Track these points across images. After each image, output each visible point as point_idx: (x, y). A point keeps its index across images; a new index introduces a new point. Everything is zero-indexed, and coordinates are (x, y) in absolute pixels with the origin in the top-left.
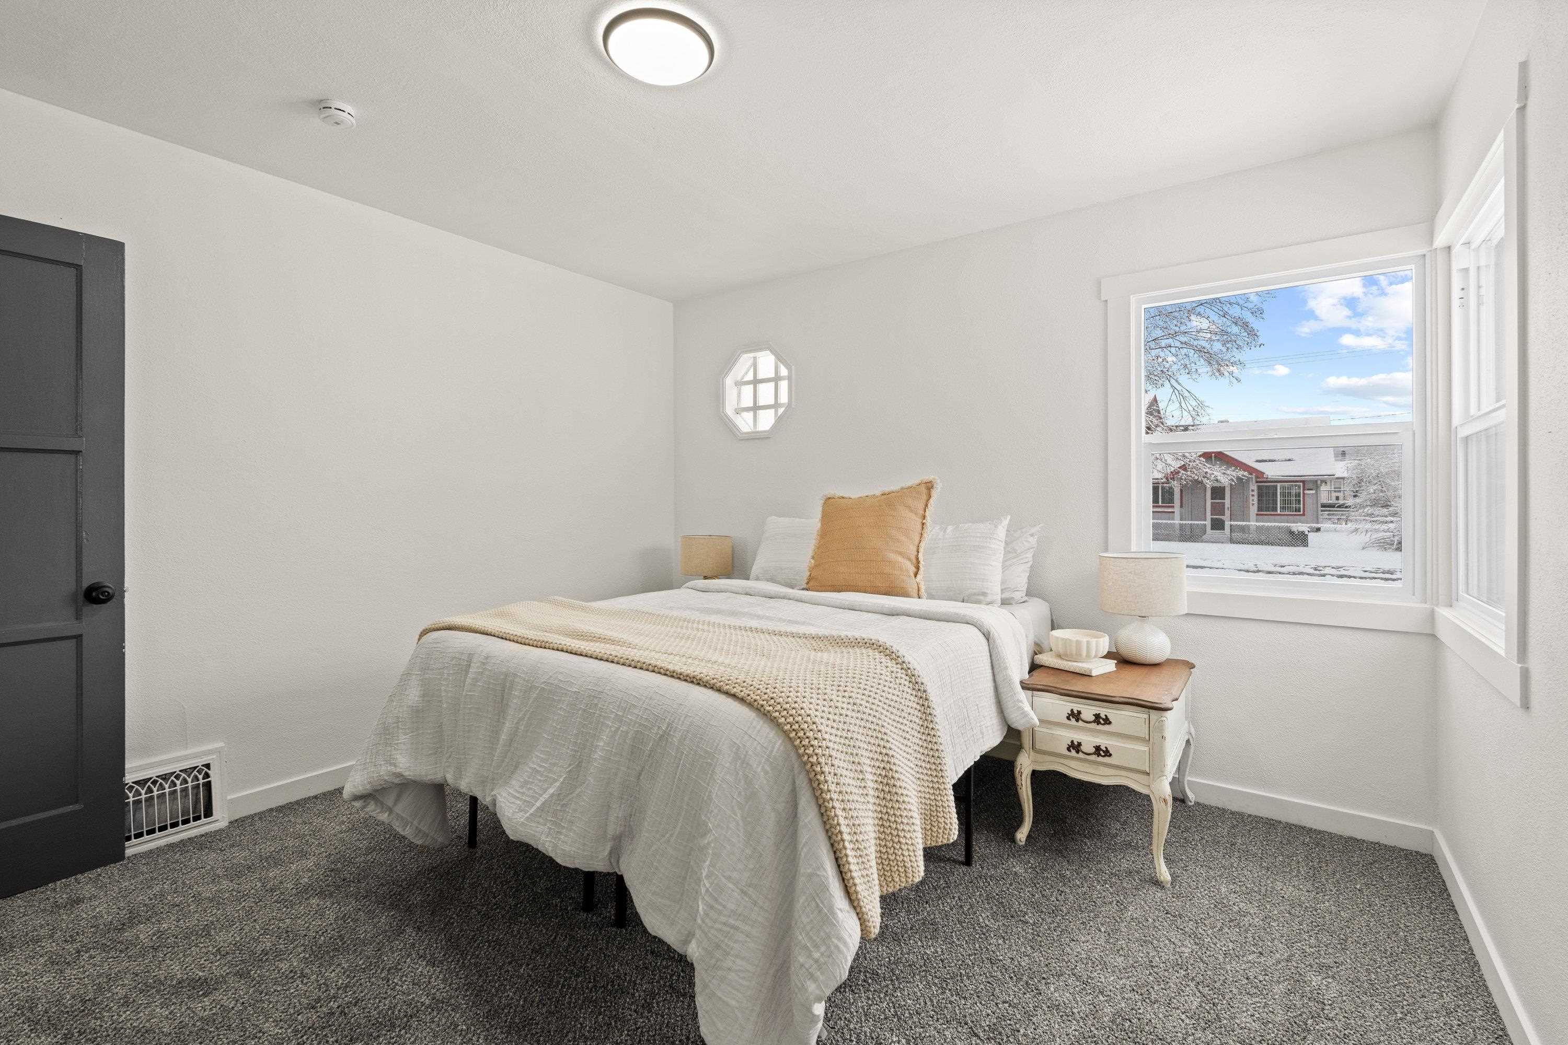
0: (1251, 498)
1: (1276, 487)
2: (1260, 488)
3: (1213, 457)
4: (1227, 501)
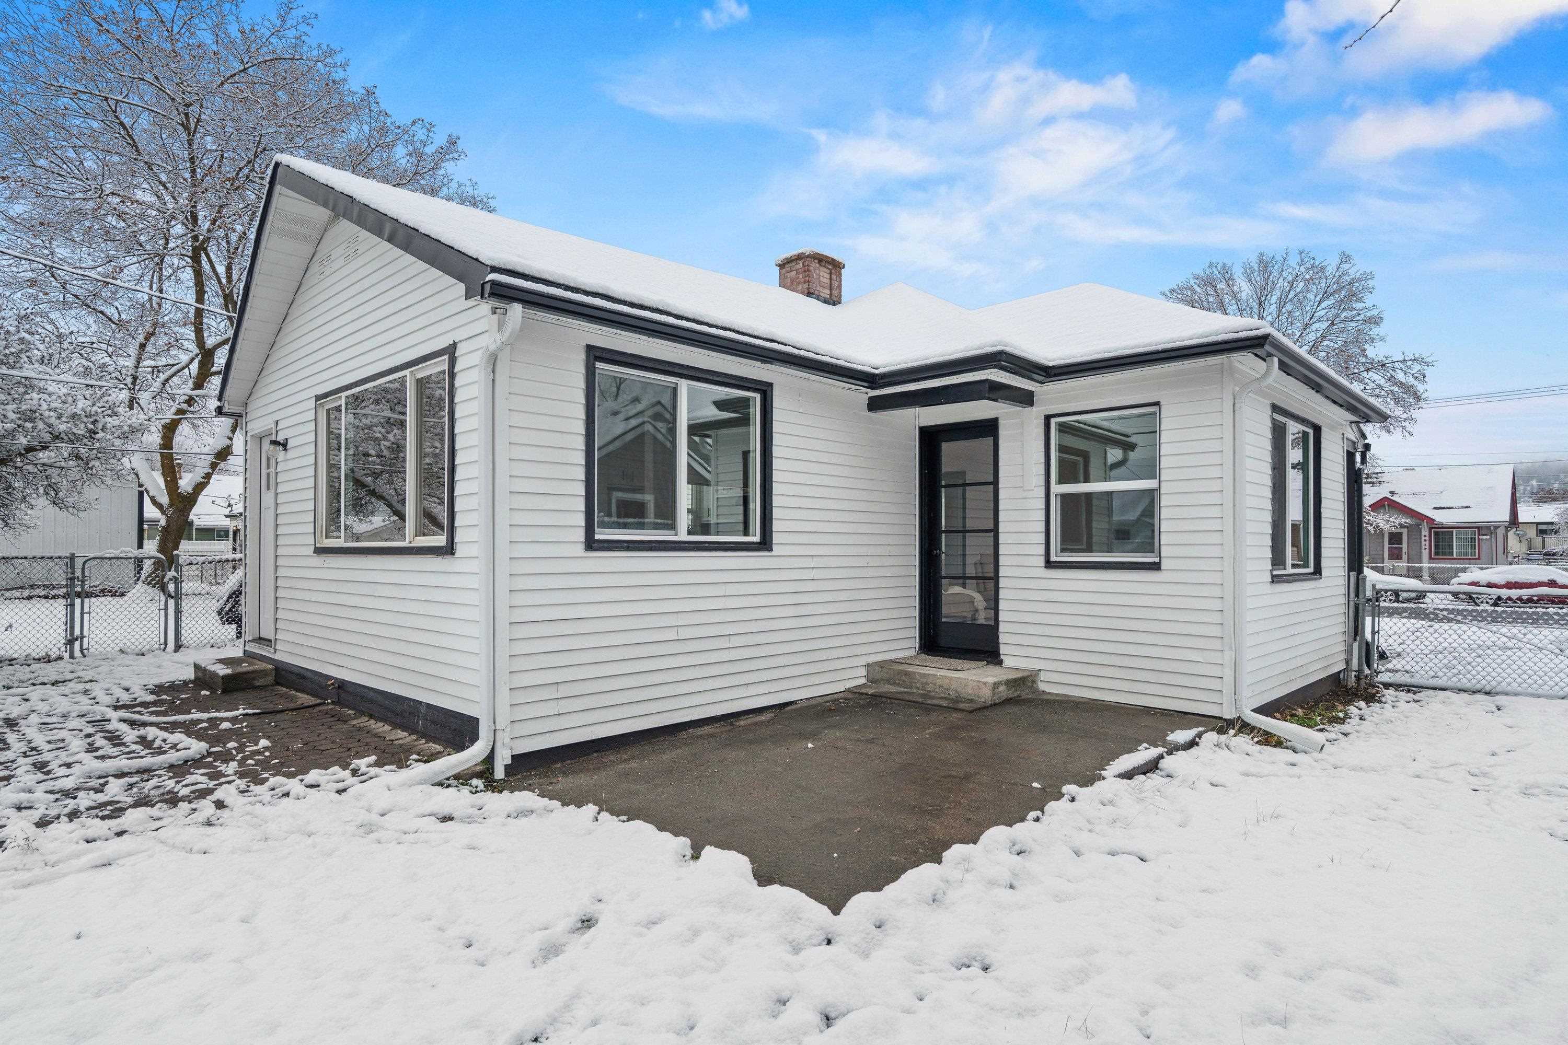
0: (1424, 543)
1: (1452, 532)
2: (1436, 533)
3: (1386, 504)
4: (1405, 546)
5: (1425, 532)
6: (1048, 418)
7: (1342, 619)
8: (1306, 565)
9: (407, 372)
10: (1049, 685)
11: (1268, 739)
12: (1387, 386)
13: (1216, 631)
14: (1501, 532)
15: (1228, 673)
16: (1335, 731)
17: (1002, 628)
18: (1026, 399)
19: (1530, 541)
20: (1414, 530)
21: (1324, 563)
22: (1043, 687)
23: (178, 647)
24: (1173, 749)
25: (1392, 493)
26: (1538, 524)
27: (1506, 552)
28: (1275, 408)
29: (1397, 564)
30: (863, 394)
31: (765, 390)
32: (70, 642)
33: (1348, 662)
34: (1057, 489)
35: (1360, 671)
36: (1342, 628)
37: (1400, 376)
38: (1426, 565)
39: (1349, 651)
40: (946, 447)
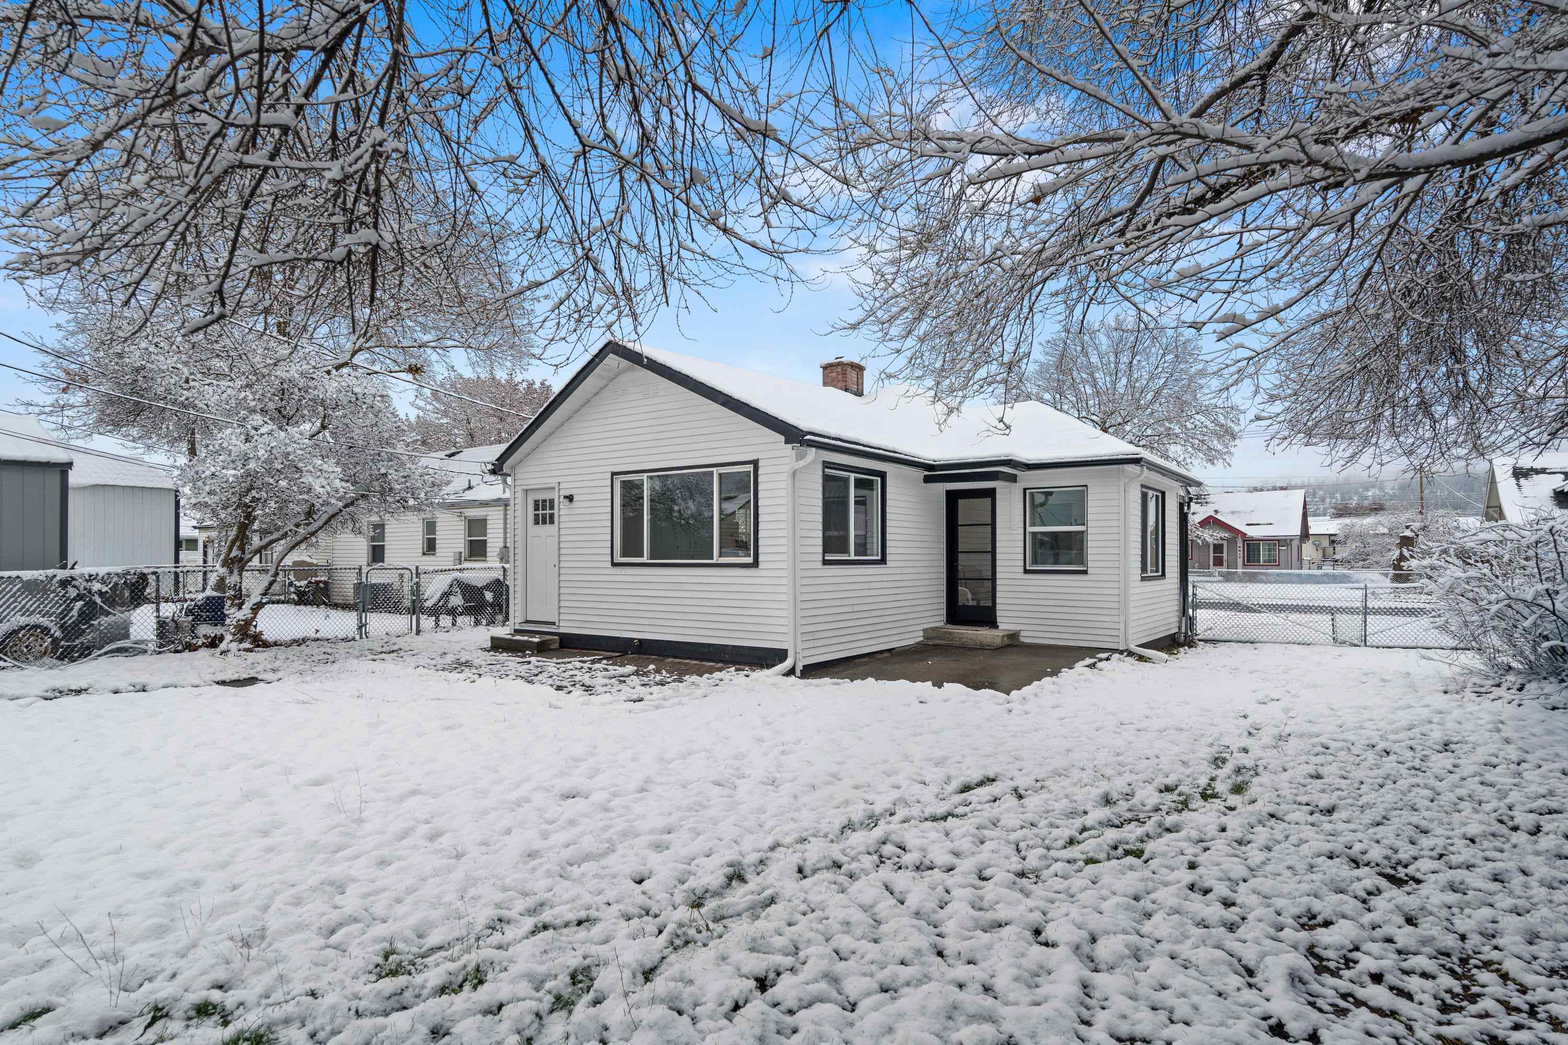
0: (1239, 553)
1: (1260, 544)
2: (1248, 545)
3: (1211, 522)
4: (1225, 555)
5: (1240, 544)
6: (1025, 490)
7: (1176, 603)
8: (1157, 571)
9: (714, 469)
10: (1027, 638)
11: (1141, 658)
12: (1211, 426)
13: (1116, 605)
14: (1295, 543)
15: (1122, 626)
16: (1173, 657)
17: (998, 607)
18: (1013, 479)
19: (1324, 550)
20: (1231, 542)
21: (1167, 570)
22: (1023, 640)
23: (418, 632)
24: (1101, 660)
25: (1216, 512)
26: (1330, 535)
27: (1300, 559)
28: (1142, 486)
29: (1219, 569)
30: (921, 474)
31: (883, 475)
32: (360, 628)
33: (1180, 628)
34: (1030, 529)
35: (1186, 633)
36: (1176, 608)
37: (1221, 419)
38: (1240, 570)
39: (1180, 622)
40: (961, 502)
